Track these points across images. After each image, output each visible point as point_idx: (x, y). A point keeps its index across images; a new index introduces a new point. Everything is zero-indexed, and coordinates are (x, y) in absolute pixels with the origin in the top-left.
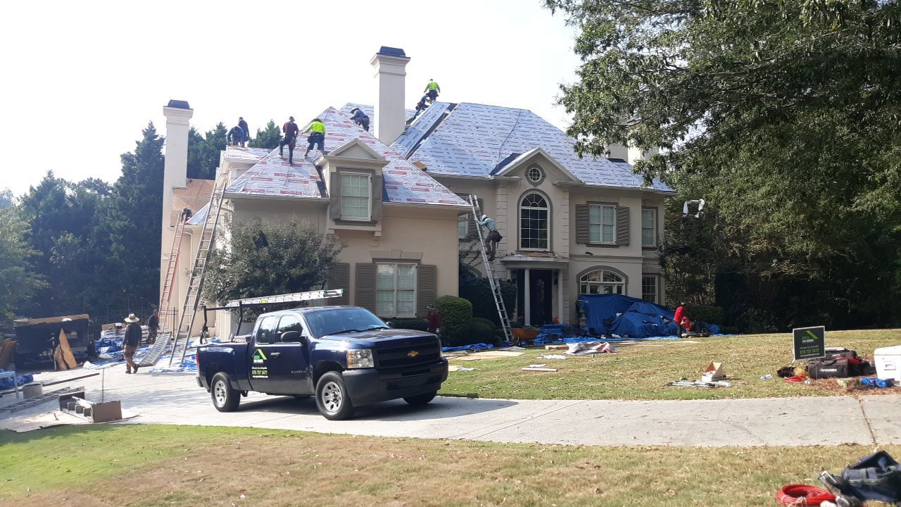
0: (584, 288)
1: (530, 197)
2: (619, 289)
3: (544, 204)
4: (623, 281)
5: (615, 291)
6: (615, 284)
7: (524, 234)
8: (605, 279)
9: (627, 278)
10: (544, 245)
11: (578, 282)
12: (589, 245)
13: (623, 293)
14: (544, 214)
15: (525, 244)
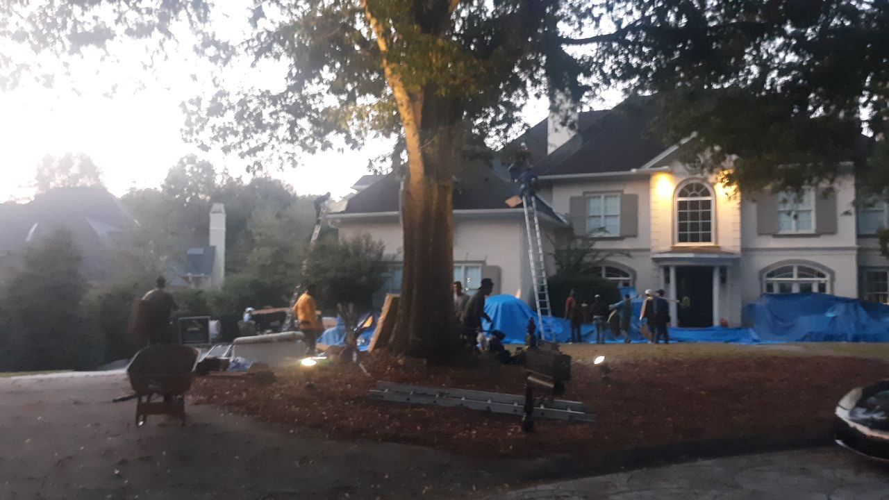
0: (770, 287)
1: (690, 187)
2: (822, 287)
3: (707, 193)
4: (828, 278)
5: (815, 289)
6: (814, 281)
7: (682, 227)
8: (800, 276)
9: (832, 273)
10: (707, 238)
11: (761, 278)
12: (776, 236)
13: (828, 292)
14: (707, 205)
15: (682, 238)
